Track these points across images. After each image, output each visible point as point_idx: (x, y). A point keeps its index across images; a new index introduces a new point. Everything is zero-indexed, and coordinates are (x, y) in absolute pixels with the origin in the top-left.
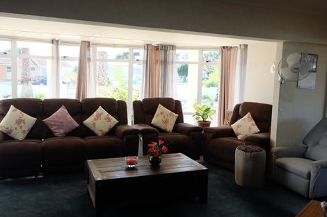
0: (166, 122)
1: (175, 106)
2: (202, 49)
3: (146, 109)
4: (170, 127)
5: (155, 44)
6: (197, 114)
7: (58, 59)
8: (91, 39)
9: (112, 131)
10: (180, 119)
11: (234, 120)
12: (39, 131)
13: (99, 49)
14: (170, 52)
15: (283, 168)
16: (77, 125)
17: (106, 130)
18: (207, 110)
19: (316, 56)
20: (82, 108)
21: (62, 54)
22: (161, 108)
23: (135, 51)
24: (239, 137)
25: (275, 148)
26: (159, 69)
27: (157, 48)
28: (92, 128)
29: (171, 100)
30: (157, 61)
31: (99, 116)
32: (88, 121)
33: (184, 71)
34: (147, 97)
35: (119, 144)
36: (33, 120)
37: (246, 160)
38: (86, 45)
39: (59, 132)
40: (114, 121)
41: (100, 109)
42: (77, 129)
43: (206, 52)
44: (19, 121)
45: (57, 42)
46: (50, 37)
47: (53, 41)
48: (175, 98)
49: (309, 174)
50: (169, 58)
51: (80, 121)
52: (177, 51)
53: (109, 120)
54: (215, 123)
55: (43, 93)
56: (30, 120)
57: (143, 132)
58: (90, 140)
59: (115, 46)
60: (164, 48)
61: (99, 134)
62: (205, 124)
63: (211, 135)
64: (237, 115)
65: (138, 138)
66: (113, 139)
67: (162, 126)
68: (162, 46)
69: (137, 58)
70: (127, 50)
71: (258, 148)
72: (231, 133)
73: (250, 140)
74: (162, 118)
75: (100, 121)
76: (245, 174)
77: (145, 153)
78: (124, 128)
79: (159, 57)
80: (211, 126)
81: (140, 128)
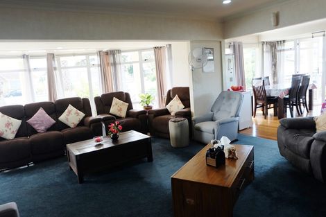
0: (120, 110)
1: (125, 98)
2: (140, 50)
3: (104, 102)
4: (123, 114)
5: (105, 50)
6: (142, 101)
7: (30, 71)
8: (55, 52)
9: (82, 123)
10: (130, 107)
11: (168, 102)
12: (25, 130)
13: (62, 59)
14: (117, 56)
15: (199, 130)
16: (54, 121)
17: (77, 122)
18: (149, 97)
19: (212, 49)
20: (55, 108)
21: (32, 67)
22: (115, 100)
24: (172, 114)
25: (194, 117)
26: (110, 70)
27: (107, 53)
28: (66, 122)
29: (122, 93)
30: (108, 64)
31: (70, 112)
32: (62, 118)
33: (131, 71)
34: (105, 93)
35: (88, 130)
36: (19, 122)
37: (176, 128)
38: (51, 57)
39: (41, 128)
40: (82, 115)
41: (70, 107)
42: (54, 125)
43: (143, 53)
44: (8, 125)
45: (27, 56)
46: (21, 53)
47: (23, 56)
48: (125, 91)
49: (214, 130)
50: (117, 61)
51: (56, 118)
52: (123, 54)
53: (78, 114)
54: (156, 106)
55: (23, 101)
56: (17, 123)
57: (104, 120)
58: (65, 131)
59: (74, 55)
60: (112, 53)
61: (72, 126)
62: (149, 108)
63: (152, 115)
64: (169, 99)
65: (101, 125)
66: (83, 128)
67: (118, 114)
68: (111, 51)
69: (92, 63)
70: (84, 57)
71: (183, 119)
72: (166, 112)
73: (178, 115)
74: (117, 108)
75: (71, 117)
77: (107, 134)
78: (91, 118)
79: (109, 61)
80: (153, 109)
81: (102, 117)
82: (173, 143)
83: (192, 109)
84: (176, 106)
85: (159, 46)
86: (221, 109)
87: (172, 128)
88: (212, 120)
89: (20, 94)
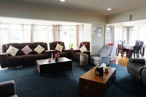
0: (60, 49)
1: (62, 44)
2: (70, 26)
3: (53, 45)
4: (61, 50)
5: (55, 25)
6: (69, 46)
8: (34, 24)
9: (43, 52)
10: (64, 48)
11: (80, 47)
12: (20, 53)
13: (37, 27)
14: (60, 27)
15: (93, 60)
16: (32, 51)
17: (41, 52)
18: (72, 45)
19: (101, 28)
20: (33, 46)
21: (25, 29)
22: (58, 45)
23: (49, 27)
24: (82, 52)
25: (91, 54)
26: (57, 33)
27: (56, 26)
28: (37, 52)
29: (61, 42)
30: (56, 30)
31: (39, 48)
32: (35, 50)
33: (65, 33)
34: (54, 41)
35: (45, 55)
37: (83, 58)
39: (26, 53)
40: (44, 49)
41: (39, 46)
42: (32, 52)
43: (71, 27)
44: (13, 50)
45: (23, 25)
47: (22, 24)
48: (62, 41)
49: (99, 60)
50: (60, 29)
52: (63, 27)
53: (42, 49)
54: (75, 48)
55: (20, 42)
56: (17, 50)
57: (53, 52)
58: (36, 55)
59: (42, 25)
60: (58, 26)
61: (39, 53)
62: (72, 49)
63: (73, 52)
64: (81, 46)
65: (51, 54)
66: (43, 54)
68: (58, 25)
69: (49, 29)
70: (46, 27)
71: (86, 54)
72: (79, 51)
73: (84, 53)
74: (59, 48)
75: (39, 50)
76: (83, 62)
77: (53, 58)
78: (47, 51)
79: (57, 29)
80: (74, 49)
81: (52, 51)
82: (81, 64)
83: (91, 51)
84: (84, 49)
85: (78, 25)
86: (103, 52)
87: (81, 58)
88: (99, 56)
89: (19, 39)
